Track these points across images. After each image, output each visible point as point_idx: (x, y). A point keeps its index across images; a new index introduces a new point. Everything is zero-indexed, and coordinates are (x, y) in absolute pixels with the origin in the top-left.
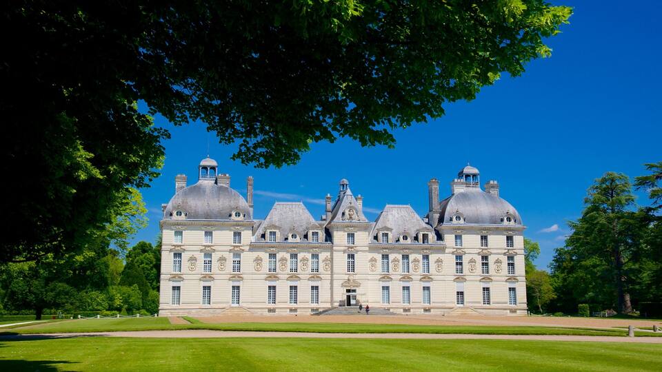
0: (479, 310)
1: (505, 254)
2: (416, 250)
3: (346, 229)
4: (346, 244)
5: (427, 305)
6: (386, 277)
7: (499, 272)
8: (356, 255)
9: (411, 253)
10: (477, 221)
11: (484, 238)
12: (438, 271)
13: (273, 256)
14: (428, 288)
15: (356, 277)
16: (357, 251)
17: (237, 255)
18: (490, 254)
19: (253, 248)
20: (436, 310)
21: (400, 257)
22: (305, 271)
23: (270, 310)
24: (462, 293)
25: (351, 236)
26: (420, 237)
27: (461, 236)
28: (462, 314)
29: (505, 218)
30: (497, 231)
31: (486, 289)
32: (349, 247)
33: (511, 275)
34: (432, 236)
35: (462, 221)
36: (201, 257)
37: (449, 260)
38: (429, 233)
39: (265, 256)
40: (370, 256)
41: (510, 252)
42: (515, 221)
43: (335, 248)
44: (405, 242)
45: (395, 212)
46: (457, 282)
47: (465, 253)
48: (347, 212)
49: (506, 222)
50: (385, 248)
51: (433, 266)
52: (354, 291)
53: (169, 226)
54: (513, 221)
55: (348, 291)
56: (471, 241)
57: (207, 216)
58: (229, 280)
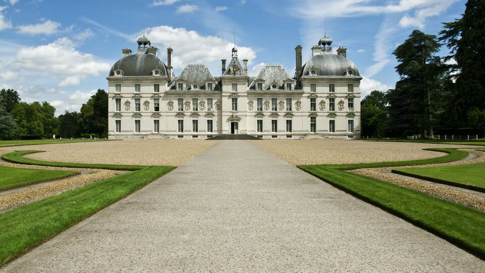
0: (326, 136)
1: (346, 97)
2: (282, 95)
3: (231, 81)
4: (231, 91)
5: (289, 133)
6: (260, 114)
7: (342, 110)
8: (238, 99)
9: (278, 97)
10: (327, 75)
11: (332, 86)
12: (298, 109)
13: (181, 100)
14: (290, 122)
15: (237, 114)
16: (239, 96)
17: (157, 99)
18: (336, 98)
19: (167, 94)
20: (296, 136)
21: (270, 100)
22: (203, 110)
23: (180, 136)
24: (315, 124)
25: (234, 85)
27: (315, 85)
28: (313, 138)
29: (348, 72)
30: (341, 81)
31: (332, 122)
32: (233, 93)
33: (350, 111)
35: (316, 74)
36: (133, 101)
37: (306, 103)
38: (292, 83)
39: (175, 100)
40: (248, 99)
41: (350, 95)
42: (355, 74)
43: (223, 94)
44: (274, 89)
45: (270, 69)
47: (318, 97)
48: (232, 69)
50: (260, 94)
51: (294, 106)
52: (237, 123)
53: (112, 81)
55: (232, 123)
58: (152, 116)
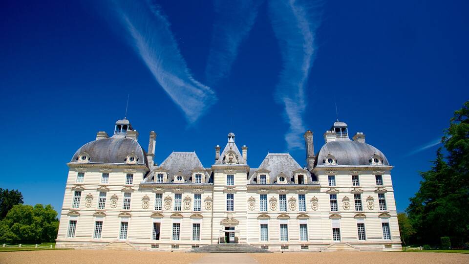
0: (355, 246)
1: (375, 192)
2: (292, 190)
3: (225, 171)
4: (226, 184)
5: (304, 242)
6: (264, 216)
7: (372, 209)
8: (235, 195)
9: (288, 193)
10: (348, 163)
11: (355, 178)
12: (314, 209)
13: (159, 195)
14: (305, 226)
15: (234, 215)
16: (236, 192)
17: (128, 194)
18: (362, 193)
19: (142, 188)
20: (314, 247)
21: (277, 196)
22: (188, 210)
23: (154, 246)
24: (338, 230)
25: (230, 177)
26: (296, 178)
27: (334, 176)
28: (338, 250)
29: (373, 160)
30: (367, 171)
31: (361, 225)
32: (229, 188)
33: (383, 211)
34: (307, 177)
35: (334, 163)
36: (97, 195)
37: (324, 199)
38: (305, 175)
39: (152, 195)
40: (249, 195)
41: (381, 189)
42: (382, 162)
43: (215, 188)
44: (282, 183)
45: (275, 159)
46: (333, 219)
47: (339, 192)
48: (227, 157)
49: (374, 163)
50: (263, 189)
51: (309, 205)
52: (233, 228)
53: (74, 168)
54: (380, 162)
55: (227, 228)
56: (344, 181)
57: (106, 160)
58: (119, 216)
